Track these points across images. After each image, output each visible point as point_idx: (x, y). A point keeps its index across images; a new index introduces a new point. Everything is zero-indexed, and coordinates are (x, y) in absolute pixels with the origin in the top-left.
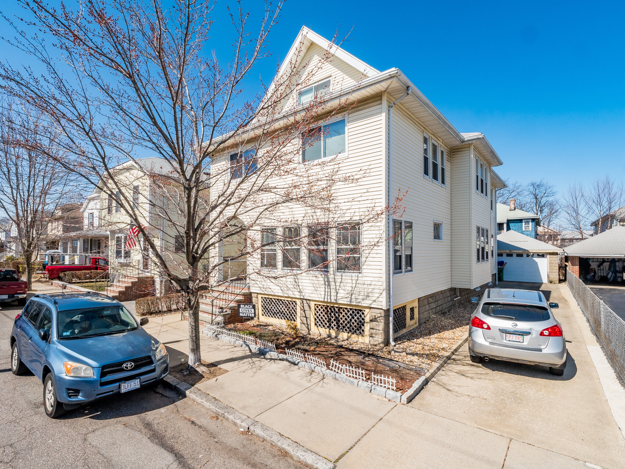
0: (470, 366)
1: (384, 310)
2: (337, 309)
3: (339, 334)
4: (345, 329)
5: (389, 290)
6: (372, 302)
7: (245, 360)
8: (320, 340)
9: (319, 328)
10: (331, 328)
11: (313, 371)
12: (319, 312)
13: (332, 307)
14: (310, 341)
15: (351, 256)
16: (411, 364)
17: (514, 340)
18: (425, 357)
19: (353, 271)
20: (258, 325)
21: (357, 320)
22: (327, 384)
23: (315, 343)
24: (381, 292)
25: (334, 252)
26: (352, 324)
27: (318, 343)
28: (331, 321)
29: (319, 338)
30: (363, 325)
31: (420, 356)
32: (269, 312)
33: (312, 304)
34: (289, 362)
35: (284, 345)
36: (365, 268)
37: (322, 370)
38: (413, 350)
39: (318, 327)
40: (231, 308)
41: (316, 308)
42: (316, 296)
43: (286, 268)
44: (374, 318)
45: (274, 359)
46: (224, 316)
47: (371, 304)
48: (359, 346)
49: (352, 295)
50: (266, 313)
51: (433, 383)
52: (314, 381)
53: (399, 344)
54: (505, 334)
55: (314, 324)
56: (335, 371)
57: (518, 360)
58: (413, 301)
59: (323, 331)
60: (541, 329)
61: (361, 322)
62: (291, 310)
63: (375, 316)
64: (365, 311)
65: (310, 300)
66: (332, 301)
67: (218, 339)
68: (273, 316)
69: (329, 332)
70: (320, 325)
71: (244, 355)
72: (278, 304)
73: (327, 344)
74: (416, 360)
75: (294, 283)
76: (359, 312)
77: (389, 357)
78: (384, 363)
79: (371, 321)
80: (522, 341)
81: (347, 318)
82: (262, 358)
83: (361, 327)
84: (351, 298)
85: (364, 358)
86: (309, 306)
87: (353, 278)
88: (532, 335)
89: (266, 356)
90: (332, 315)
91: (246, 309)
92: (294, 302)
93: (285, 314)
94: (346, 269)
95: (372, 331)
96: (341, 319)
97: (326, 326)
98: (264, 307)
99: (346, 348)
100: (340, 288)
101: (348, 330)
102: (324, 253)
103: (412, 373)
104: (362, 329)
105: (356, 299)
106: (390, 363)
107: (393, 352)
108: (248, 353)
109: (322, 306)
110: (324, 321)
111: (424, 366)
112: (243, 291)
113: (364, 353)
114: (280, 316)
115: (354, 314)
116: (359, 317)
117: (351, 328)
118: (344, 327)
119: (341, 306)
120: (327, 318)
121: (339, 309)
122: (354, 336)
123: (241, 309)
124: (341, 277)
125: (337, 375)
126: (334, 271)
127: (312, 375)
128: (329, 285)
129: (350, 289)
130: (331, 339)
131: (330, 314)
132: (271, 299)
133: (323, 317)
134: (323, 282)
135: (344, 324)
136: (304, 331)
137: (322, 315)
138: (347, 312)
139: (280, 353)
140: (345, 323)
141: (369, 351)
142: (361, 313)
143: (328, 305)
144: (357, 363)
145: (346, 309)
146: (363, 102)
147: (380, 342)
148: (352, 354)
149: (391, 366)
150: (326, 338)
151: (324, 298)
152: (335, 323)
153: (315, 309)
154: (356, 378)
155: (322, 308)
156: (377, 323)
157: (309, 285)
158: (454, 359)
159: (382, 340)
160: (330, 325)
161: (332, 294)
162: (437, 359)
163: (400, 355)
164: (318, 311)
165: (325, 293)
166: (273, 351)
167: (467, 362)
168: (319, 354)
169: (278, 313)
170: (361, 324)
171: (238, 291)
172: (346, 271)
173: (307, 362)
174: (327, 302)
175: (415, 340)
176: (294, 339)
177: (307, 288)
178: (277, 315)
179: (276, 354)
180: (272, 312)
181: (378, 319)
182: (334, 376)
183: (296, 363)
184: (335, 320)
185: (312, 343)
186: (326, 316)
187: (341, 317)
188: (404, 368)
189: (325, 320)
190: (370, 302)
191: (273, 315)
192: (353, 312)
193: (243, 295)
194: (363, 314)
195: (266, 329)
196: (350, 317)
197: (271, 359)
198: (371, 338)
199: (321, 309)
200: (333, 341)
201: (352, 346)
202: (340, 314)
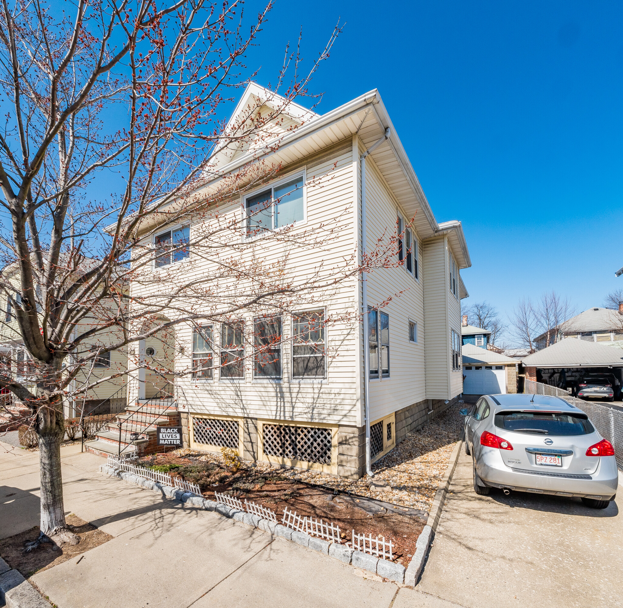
0: (477, 501)
1: (358, 428)
2: (293, 430)
3: (296, 464)
4: (304, 456)
5: (365, 400)
6: (341, 417)
7: (150, 514)
8: (269, 473)
9: (270, 456)
10: (285, 456)
11: (256, 528)
12: (269, 435)
13: (287, 427)
14: (255, 475)
15: (312, 355)
16: (400, 504)
17: (548, 463)
18: (417, 491)
19: (314, 377)
20: (187, 455)
21: (321, 443)
22: (277, 553)
23: (263, 478)
24: (354, 403)
25: (289, 352)
26: (314, 449)
27: (266, 478)
28: (286, 446)
29: (269, 470)
30: (329, 450)
31: (410, 491)
32: (203, 436)
33: (260, 424)
34: (220, 512)
35: (217, 483)
36: (331, 371)
37: (270, 526)
38: (398, 481)
39: (267, 455)
40: (148, 434)
41: (265, 429)
42: (265, 412)
43: (225, 378)
44: (344, 439)
45: (196, 509)
46: (138, 444)
47: (340, 421)
48: (323, 479)
49: (313, 409)
50: (199, 439)
51: (441, 536)
52: (257, 547)
53: (377, 473)
54: (534, 456)
55: (262, 451)
56: (290, 527)
57: (557, 492)
58: (390, 416)
59: (275, 460)
60: (587, 447)
61: (325, 445)
62: (232, 434)
63: (346, 437)
64: (331, 430)
65: (256, 419)
66: (287, 418)
67: (122, 479)
68: (209, 443)
69: (283, 461)
70: (270, 452)
71: (152, 503)
72: (214, 426)
73: (280, 479)
74: (407, 498)
75: (235, 397)
76: (324, 432)
77: (368, 495)
78: (363, 506)
79: (340, 443)
80: (560, 465)
81: (307, 441)
82: (178, 508)
83: (326, 453)
84: (312, 413)
85: (333, 498)
86: (256, 428)
87: (315, 386)
88: (575, 455)
89: (186, 504)
90: (287, 437)
91: (169, 434)
92: (236, 422)
93: (223, 439)
94: (306, 374)
95: (342, 457)
96: (299, 442)
97: (278, 454)
98: (197, 431)
99: (307, 484)
100: (297, 401)
101: (309, 457)
102: (276, 354)
103: (406, 520)
104: (328, 455)
105: (320, 414)
106: (371, 504)
107: (373, 487)
108: (159, 500)
109: (273, 427)
110: (275, 446)
111: (419, 506)
112: (169, 411)
113: (333, 490)
114: (217, 441)
115: (317, 435)
116: (324, 439)
117: (313, 454)
118: (303, 454)
119: (298, 425)
120: (280, 442)
121: (297, 428)
122: (317, 465)
123: (161, 435)
124: (298, 386)
125: (295, 535)
126: (289, 378)
127: (254, 536)
128: (282, 397)
129: (311, 401)
130: (286, 470)
131: (284, 437)
132: (206, 419)
133: (274, 441)
134: (274, 394)
135: (303, 450)
136: (248, 461)
137: (272, 439)
138: (307, 433)
139: (207, 499)
140: (305, 448)
141: (338, 486)
142: (326, 433)
143: (281, 424)
144: (324, 507)
145: (306, 428)
146: (326, 151)
147: (353, 473)
148: (315, 492)
149: (373, 509)
150: (278, 470)
151: (276, 416)
152: (290, 448)
153: (264, 431)
154: (325, 538)
155: (272, 428)
156: (349, 446)
157: (255, 398)
158: (452, 492)
159: (356, 469)
160: (284, 451)
161: (286, 409)
162: (434, 494)
163: (383, 491)
164: (268, 433)
165: (277, 408)
166: (197, 496)
167: (470, 494)
168: (267, 496)
169: (215, 438)
170: (326, 448)
171: (161, 411)
172: (305, 377)
173: (247, 512)
174: (280, 421)
175: (397, 466)
176: (234, 473)
177: (252, 402)
178: (213, 441)
179: (200, 499)
180: (206, 437)
181: (350, 441)
182: (289, 536)
183: (231, 514)
184: (290, 445)
185: (257, 479)
186: (278, 440)
187: (298, 440)
188: (393, 511)
189: (277, 445)
190: (339, 418)
191: (209, 440)
192: (315, 433)
193: (168, 416)
194: (329, 434)
195: (196, 460)
196: (312, 440)
197: (192, 509)
198: (340, 468)
199: (271, 430)
200: (288, 474)
201: (315, 479)
202: (298, 436)
